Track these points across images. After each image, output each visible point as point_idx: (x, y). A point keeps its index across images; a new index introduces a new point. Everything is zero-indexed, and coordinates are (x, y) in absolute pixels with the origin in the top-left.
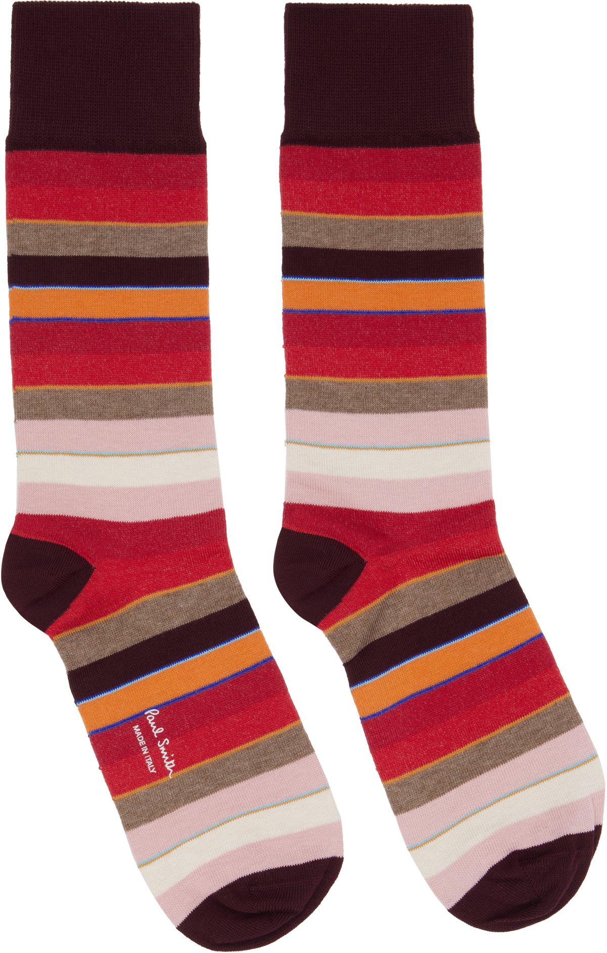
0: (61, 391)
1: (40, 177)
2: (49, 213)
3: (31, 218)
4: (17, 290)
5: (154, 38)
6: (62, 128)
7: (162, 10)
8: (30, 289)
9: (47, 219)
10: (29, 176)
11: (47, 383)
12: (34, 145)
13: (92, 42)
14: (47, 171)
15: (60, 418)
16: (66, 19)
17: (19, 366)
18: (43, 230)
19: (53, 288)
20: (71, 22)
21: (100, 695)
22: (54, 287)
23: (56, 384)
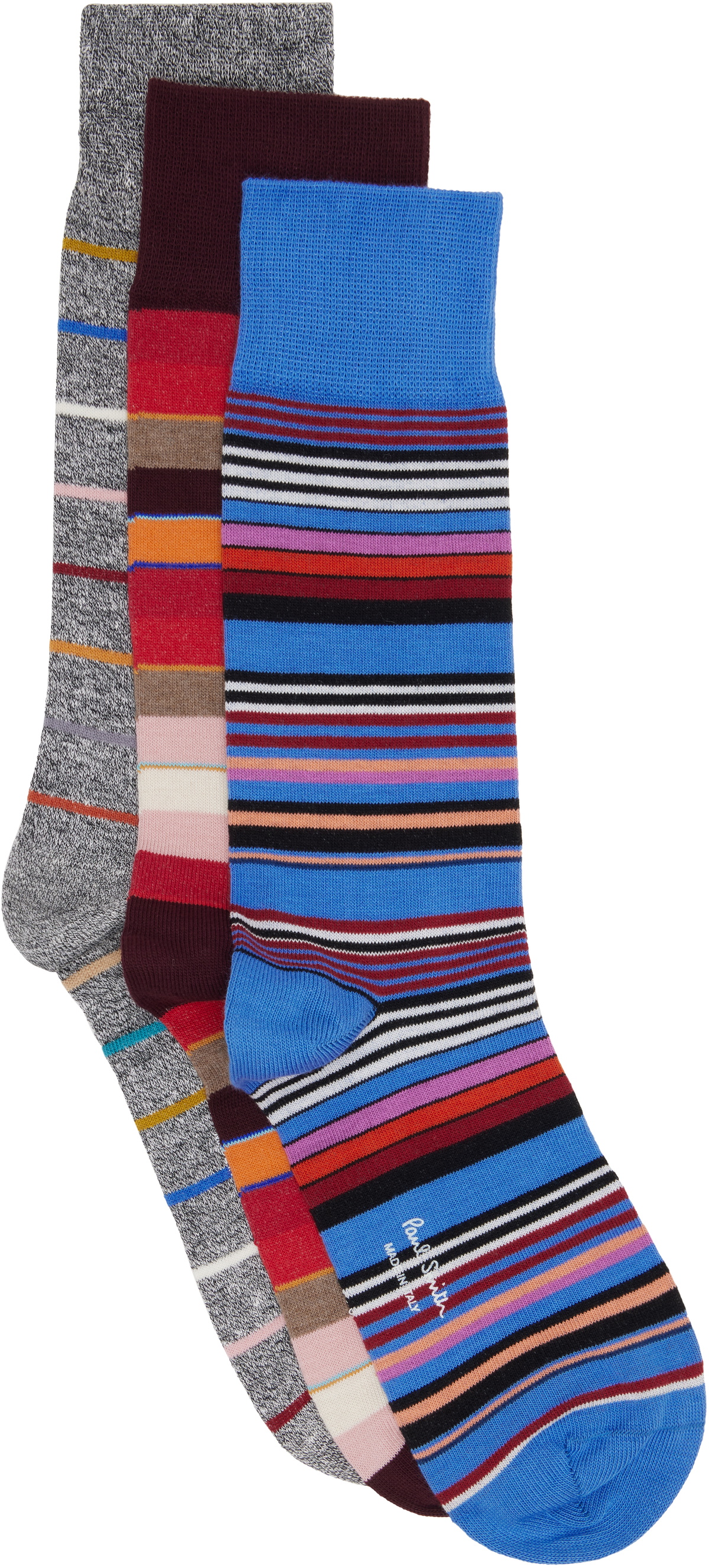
0: (206, 675)
1: (182, 350)
2: (194, 404)
3: (166, 412)
4: (144, 520)
5: (361, 149)
6: (219, 279)
7: (375, 109)
8: (163, 519)
9: (191, 413)
10: (164, 349)
11: (187, 661)
12: (173, 301)
13: (269, 151)
14: (193, 343)
15: (204, 715)
16: (230, 115)
17: (144, 633)
18: (184, 431)
19: (198, 518)
20: (237, 121)
21: (259, 1133)
22: (200, 517)
23: (199, 663)
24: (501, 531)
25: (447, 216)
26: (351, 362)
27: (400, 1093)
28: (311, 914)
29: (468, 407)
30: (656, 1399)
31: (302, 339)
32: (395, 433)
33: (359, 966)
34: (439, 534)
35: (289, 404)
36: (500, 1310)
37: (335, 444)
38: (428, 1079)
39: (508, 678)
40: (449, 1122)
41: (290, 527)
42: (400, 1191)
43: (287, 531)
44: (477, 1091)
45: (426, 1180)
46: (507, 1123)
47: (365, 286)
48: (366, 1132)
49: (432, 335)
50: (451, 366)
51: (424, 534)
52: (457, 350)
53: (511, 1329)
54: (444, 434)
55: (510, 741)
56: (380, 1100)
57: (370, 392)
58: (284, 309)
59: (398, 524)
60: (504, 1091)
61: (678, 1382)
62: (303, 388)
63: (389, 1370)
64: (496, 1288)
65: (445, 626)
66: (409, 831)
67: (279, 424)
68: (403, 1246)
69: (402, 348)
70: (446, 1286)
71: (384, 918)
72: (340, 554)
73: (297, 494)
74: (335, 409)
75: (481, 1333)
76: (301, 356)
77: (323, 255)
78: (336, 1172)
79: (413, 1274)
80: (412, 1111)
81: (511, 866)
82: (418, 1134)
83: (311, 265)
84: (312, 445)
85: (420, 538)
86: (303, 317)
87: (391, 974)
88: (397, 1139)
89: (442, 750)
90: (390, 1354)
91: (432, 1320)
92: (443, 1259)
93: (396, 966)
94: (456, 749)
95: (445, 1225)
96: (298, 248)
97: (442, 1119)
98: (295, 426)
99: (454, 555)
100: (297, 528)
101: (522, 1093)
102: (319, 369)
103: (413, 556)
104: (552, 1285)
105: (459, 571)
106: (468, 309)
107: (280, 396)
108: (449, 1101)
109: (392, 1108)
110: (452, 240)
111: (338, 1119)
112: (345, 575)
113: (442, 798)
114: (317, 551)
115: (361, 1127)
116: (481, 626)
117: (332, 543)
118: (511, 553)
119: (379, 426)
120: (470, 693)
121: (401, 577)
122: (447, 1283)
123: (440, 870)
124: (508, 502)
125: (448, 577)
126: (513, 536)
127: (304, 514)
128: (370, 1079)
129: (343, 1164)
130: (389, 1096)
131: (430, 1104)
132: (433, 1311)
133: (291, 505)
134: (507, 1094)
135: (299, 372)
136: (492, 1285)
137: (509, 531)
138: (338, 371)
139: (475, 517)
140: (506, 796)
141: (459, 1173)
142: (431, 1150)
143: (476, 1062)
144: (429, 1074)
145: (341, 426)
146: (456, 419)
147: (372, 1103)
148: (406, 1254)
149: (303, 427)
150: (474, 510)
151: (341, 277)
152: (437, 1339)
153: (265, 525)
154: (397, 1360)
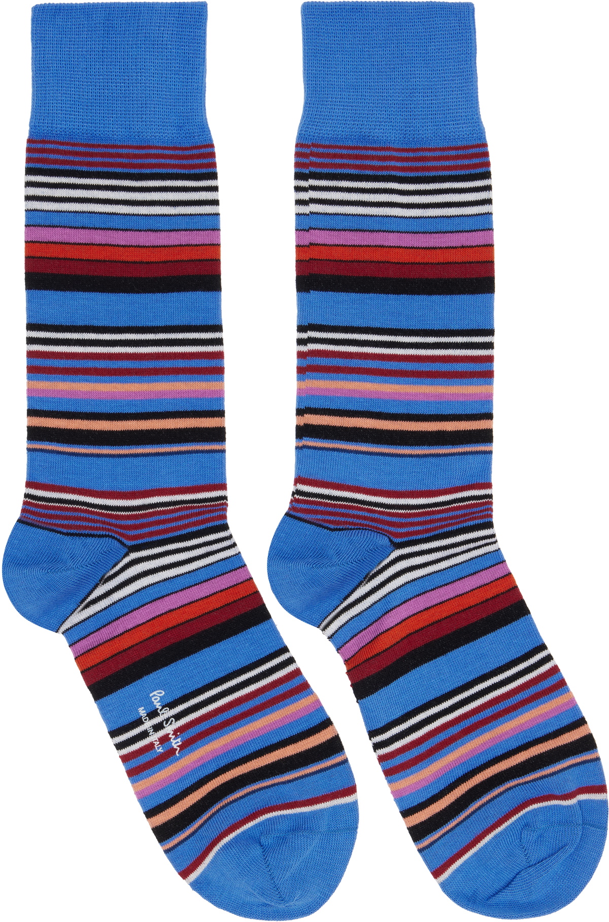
24: (213, 230)
25: (168, 19)
26: (107, 115)
27: (145, 607)
28: (81, 486)
29: (188, 145)
30: (321, 811)
31: (73, 103)
32: (139, 161)
33: (114, 521)
34: (171, 231)
35: (67, 144)
36: (215, 750)
37: (100, 169)
38: (163, 597)
39: (218, 328)
40: (179, 625)
41: (70, 227)
42: (148, 672)
43: (68, 230)
44: (197, 604)
45: (165, 664)
46: (218, 626)
47: (113, 68)
48: (123, 633)
49: (160, 97)
50: (174, 118)
51: (161, 231)
52: (178, 107)
53: (222, 763)
54: (173, 162)
55: (220, 371)
56: (132, 611)
57: (121, 134)
58: (60, 85)
59: (143, 224)
60: (215, 604)
61: (338, 799)
62: (76, 133)
63: (143, 791)
64: (214, 735)
65: (175, 294)
66: (147, 431)
67: (61, 157)
68: (151, 709)
69: (140, 106)
70: (180, 734)
71: (130, 490)
72: (105, 245)
73: (74, 204)
74: (99, 146)
75: (203, 766)
76: (73, 113)
77: (85, 50)
78: (104, 661)
79: (158, 727)
80: (154, 618)
81: (217, 455)
82: (159, 634)
83: (77, 56)
84: (83, 170)
85: (158, 234)
86: (73, 89)
87: (135, 527)
88: (144, 637)
89: (171, 377)
90: (143, 781)
91: (171, 757)
92: (178, 717)
93: (138, 522)
94: (181, 376)
95: (179, 695)
96: (68, 46)
97: (174, 623)
98: (72, 158)
99: (181, 246)
100: (75, 228)
101: (228, 605)
102: (86, 121)
103: (153, 247)
104: (251, 734)
105: (184, 257)
106: (184, 80)
107: (61, 139)
108: (178, 611)
109: (140, 617)
110: (172, 34)
111: (105, 626)
112: (107, 260)
113: (171, 408)
114: (89, 243)
115: (120, 631)
116: (199, 293)
117: (99, 237)
118: (220, 244)
119: (128, 156)
120: (192, 338)
121: (145, 261)
122: (181, 733)
123: (168, 458)
124: (218, 209)
125: (177, 261)
126: (222, 233)
127: (79, 218)
128: (124, 598)
129: (109, 656)
130: (137, 609)
131: (166, 613)
132: (172, 752)
133: (71, 212)
134: (218, 605)
135: (73, 123)
136: (210, 734)
137: (219, 230)
138: (98, 121)
139: (196, 219)
140: (215, 408)
141: (187, 659)
142: (168, 644)
143: (196, 585)
144: (164, 593)
145: (103, 157)
146: (180, 153)
147: (127, 614)
148: (153, 714)
149: (77, 159)
150: (195, 215)
151: (98, 63)
152: (174, 770)
153: (54, 226)
154: (148, 785)
